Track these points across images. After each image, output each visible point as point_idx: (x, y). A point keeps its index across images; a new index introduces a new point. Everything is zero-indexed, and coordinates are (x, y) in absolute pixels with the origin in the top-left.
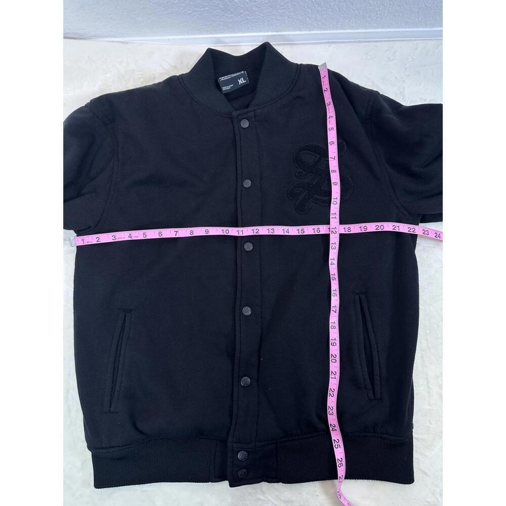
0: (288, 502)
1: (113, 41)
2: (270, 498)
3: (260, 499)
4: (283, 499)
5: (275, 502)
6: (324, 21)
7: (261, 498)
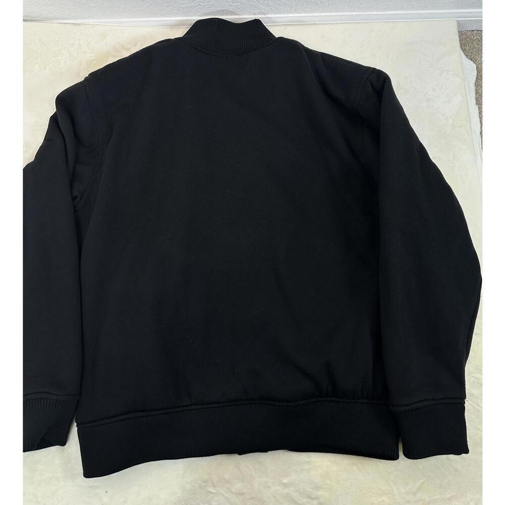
0: (239, 494)
1: (65, 23)
2: (221, 490)
3: (210, 492)
4: (234, 492)
5: (226, 495)
6: (277, 7)
7: (212, 491)
